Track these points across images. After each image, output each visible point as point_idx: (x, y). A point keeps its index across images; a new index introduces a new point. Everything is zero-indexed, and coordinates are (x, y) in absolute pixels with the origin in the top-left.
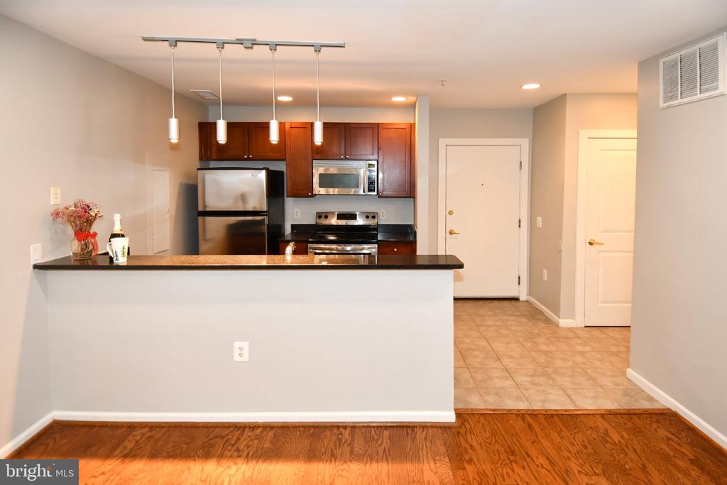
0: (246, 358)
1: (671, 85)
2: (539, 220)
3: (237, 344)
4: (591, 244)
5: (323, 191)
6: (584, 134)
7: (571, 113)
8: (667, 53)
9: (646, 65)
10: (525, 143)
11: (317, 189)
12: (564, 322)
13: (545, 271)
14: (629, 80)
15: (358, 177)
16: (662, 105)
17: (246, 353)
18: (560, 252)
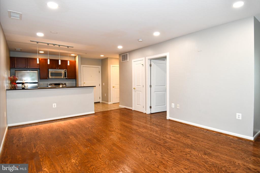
0: (56, 107)
1: (123, 59)
2: (104, 84)
3: (54, 104)
4: (113, 87)
5: (52, 77)
6: (111, 66)
7: (109, 61)
8: (122, 54)
9: (120, 55)
10: (100, 67)
11: (50, 77)
12: (109, 103)
13: (105, 94)
14: (118, 57)
15: (61, 73)
16: (122, 62)
17: (56, 106)
18: (108, 89)
